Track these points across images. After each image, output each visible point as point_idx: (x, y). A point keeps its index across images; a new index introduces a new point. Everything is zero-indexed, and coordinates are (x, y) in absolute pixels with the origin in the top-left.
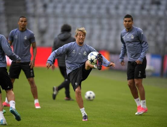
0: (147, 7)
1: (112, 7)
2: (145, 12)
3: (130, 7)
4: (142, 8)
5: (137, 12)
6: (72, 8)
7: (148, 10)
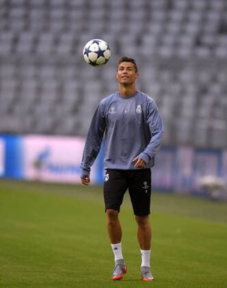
0: (208, 39)
1: (128, 40)
2: (203, 52)
3: (169, 39)
4: (198, 43)
5: (184, 52)
6: (36, 42)
7: (212, 47)
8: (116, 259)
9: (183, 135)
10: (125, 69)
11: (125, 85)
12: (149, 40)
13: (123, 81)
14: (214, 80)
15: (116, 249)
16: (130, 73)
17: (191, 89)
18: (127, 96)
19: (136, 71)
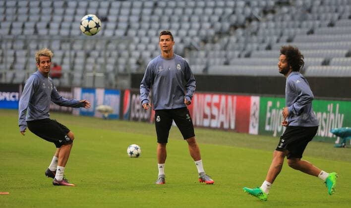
8: (159, 174)
9: (77, 81)
10: (165, 41)
11: (166, 51)
12: (55, 26)
13: (164, 49)
14: (94, 49)
15: (161, 167)
16: (168, 43)
17: (81, 54)
18: (168, 58)
19: (173, 40)
